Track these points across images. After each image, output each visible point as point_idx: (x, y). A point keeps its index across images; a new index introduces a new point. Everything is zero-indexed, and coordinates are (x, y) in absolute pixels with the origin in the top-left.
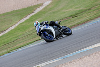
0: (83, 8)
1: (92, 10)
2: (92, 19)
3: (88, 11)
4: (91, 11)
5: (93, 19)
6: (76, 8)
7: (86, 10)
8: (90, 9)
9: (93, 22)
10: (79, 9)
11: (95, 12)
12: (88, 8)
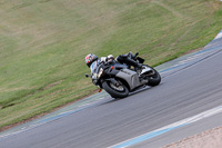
0: (26, 86)
1: (45, 91)
2: (45, 112)
3: (37, 94)
4: (43, 93)
5: (48, 112)
6: (11, 86)
7: (33, 92)
8: (41, 89)
9: (49, 117)
10: (16, 89)
11: (53, 96)
12: (37, 87)
